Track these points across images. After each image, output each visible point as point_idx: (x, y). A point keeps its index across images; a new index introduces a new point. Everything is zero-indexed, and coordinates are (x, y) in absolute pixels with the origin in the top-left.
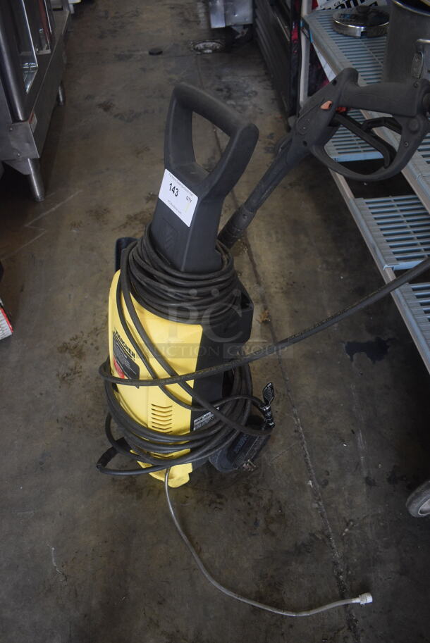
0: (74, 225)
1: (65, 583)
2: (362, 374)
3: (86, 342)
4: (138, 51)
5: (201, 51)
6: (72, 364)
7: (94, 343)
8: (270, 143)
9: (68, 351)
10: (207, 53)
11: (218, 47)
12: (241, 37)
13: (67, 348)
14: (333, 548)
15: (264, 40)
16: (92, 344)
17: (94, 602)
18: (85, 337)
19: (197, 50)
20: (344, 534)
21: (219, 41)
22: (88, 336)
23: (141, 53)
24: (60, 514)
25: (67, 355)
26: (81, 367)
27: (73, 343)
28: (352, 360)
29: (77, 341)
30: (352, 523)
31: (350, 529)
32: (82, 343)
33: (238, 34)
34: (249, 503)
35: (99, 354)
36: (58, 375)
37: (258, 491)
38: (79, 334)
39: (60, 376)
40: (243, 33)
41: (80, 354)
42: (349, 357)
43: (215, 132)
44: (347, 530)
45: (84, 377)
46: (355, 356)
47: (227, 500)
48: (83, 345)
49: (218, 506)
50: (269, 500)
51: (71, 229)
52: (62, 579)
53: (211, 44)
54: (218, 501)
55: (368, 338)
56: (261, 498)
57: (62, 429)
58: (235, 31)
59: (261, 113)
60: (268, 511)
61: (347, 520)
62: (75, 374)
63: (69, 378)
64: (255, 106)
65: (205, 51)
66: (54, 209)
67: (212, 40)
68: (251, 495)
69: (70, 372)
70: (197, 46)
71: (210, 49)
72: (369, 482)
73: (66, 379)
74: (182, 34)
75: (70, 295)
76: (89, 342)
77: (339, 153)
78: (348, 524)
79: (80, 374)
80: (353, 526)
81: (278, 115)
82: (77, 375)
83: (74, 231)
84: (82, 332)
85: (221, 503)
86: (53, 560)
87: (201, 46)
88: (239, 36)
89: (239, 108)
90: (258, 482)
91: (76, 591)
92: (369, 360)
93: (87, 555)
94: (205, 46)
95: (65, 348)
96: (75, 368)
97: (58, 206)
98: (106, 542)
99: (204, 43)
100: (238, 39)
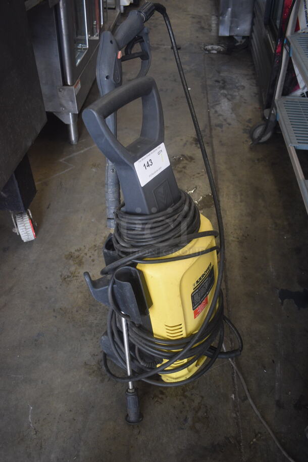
0: (94, 165)
1: (35, 436)
2: (288, 316)
3: (86, 254)
4: (164, 45)
5: (209, 51)
6: (73, 269)
7: (92, 256)
8: (248, 126)
9: (72, 258)
10: (213, 53)
11: (222, 50)
12: (240, 45)
13: (71, 257)
14: (241, 452)
15: (256, 49)
16: (90, 257)
17: (53, 456)
18: (86, 251)
19: (206, 50)
20: (251, 443)
21: (223, 45)
22: (89, 250)
23: (165, 47)
24: (42, 383)
25: (71, 262)
26: (79, 273)
27: (77, 253)
28: (282, 304)
29: (81, 252)
30: (259, 435)
31: (257, 440)
32: (82, 255)
33: (238, 42)
34: (183, 403)
35: (93, 265)
36: (61, 276)
37: (192, 394)
38: (83, 248)
39: (63, 277)
40: (241, 42)
41: (80, 263)
42: (280, 301)
43: (209, 112)
44: (254, 440)
45: (80, 281)
46: (286, 301)
47: (167, 397)
48: (83, 257)
49: (159, 400)
50: (199, 403)
51: (92, 168)
52: (33, 433)
53: (216, 47)
54: (160, 396)
55: (297, 288)
56: (193, 401)
57: (56, 317)
58: (236, 40)
59: (245, 103)
60: (197, 412)
61: (257, 431)
62: (74, 277)
63: (69, 279)
64: (241, 97)
65: (212, 52)
66: (82, 151)
67: (218, 44)
68: (186, 397)
69: (70, 275)
70: (206, 47)
71: (216, 50)
72: (279, 404)
73: (66, 280)
74: (197, 37)
75: (81, 217)
76: (88, 255)
77: (299, 143)
78: (256, 436)
79: (77, 278)
80: (260, 437)
81: (257, 106)
82: (75, 278)
83: (94, 170)
84: (85, 246)
85: (162, 399)
86: (30, 416)
87: (209, 47)
88: (237, 44)
89: (229, 97)
90: (193, 388)
91: (41, 443)
92: (296, 306)
93: (55, 418)
94: (212, 47)
95: (70, 256)
96: (75, 273)
97: (86, 149)
98: (71, 411)
99: (212, 46)
100: (238, 46)
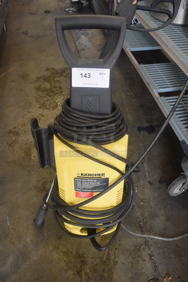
0: (13, 81)
1: (14, 232)
2: (144, 139)
3: (20, 129)
4: (40, 11)
5: (68, 12)
6: (14, 138)
7: (24, 129)
8: (100, 48)
9: (12, 133)
10: (70, 13)
11: (75, 10)
12: (85, 6)
13: (11, 132)
14: (136, 211)
15: (95, 5)
16: (23, 130)
17: (28, 240)
18: (20, 127)
19: (66, 11)
20: (141, 205)
21: (75, 7)
22: (21, 127)
23: (41, 12)
24: (11, 202)
25: (12, 135)
26: (18, 140)
27: (14, 130)
28: (140, 134)
29: (16, 128)
30: (144, 200)
31: (143, 203)
32: (17, 130)
33: (84, 4)
35: (26, 134)
36: (7, 143)
38: (17, 126)
39: (9, 144)
40: (86, 4)
41: (18, 135)
42: (138, 132)
43: (75, 44)
44: (142, 203)
45: (20, 144)
46: (141, 132)
48: (18, 131)
51: (11, 83)
52: (12, 231)
53: (71, 9)
55: (146, 125)
57: (10, 166)
58: (82, 3)
59: (95, 36)
61: (142, 199)
62: (15, 142)
63: (13, 144)
64: (92, 33)
65: (70, 12)
66: (3, 75)
67: (72, 7)
69: (13, 142)
70: (65, 10)
71: (71, 11)
72: (150, 183)
73: (11, 145)
74: (59, 5)
75: (12, 110)
76: (21, 129)
77: (131, 47)
78: (142, 201)
79: (18, 143)
80: (144, 201)
81: (102, 37)
82: (16, 143)
83: (13, 83)
84: (18, 125)
86: (8, 222)
87: (67, 9)
88: (84, 6)
89: (85, 34)
91: (19, 236)
92: (148, 134)
93: (24, 220)
94: (69, 10)
95: (10, 132)
96: (15, 140)
97: (5, 73)
98: (33, 213)
99: (69, 9)
100: (84, 7)
